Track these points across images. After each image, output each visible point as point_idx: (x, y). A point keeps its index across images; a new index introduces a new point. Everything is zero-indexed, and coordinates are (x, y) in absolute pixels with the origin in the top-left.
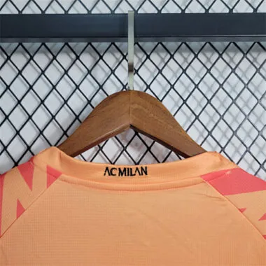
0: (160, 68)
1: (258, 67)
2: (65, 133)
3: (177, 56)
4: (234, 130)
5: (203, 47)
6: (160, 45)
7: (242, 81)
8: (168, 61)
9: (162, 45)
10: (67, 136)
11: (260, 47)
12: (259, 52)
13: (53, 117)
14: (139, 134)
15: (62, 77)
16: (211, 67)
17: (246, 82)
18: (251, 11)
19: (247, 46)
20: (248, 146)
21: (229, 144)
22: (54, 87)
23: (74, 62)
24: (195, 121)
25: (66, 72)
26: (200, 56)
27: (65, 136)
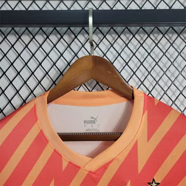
0: (112, 43)
1: (172, 42)
2: (54, 82)
3: (122, 36)
4: (157, 80)
5: (138, 31)
6: (112, 29)
7: (162, 51)
8: (117, 39)
9: (114, 29)
10: (56, 85)
11: (173, 31)
12: (173, 34)
13: (47, 73)
14: (99, 83)
15: (52, 49)
16: (143, 43)
17: (164, 52)
18: (168, 8)
19: (165, 29)
20: (165, 90)
21: (154, 89)
22: (48, 55)
23: (59, 40)
24: (133, 75)
25: (55, 46)
26: (137, 36)
27: (54, 85)
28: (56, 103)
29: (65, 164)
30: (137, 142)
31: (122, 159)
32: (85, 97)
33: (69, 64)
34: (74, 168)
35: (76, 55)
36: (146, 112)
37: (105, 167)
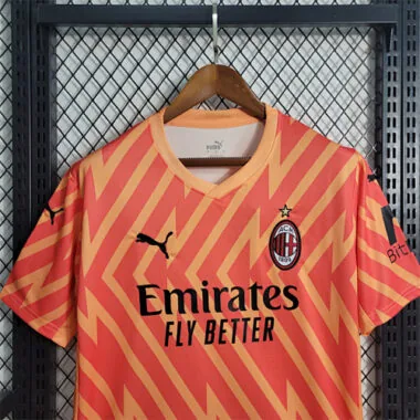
28: (172, 124)
29: (187, 191)
30: (268, 167)
31: (251, 184)
32: (208, 117)
33: (185, 76)
34: (198, 195)
35: (194, 64)
36: (280, 134)
37: (232, 194)
